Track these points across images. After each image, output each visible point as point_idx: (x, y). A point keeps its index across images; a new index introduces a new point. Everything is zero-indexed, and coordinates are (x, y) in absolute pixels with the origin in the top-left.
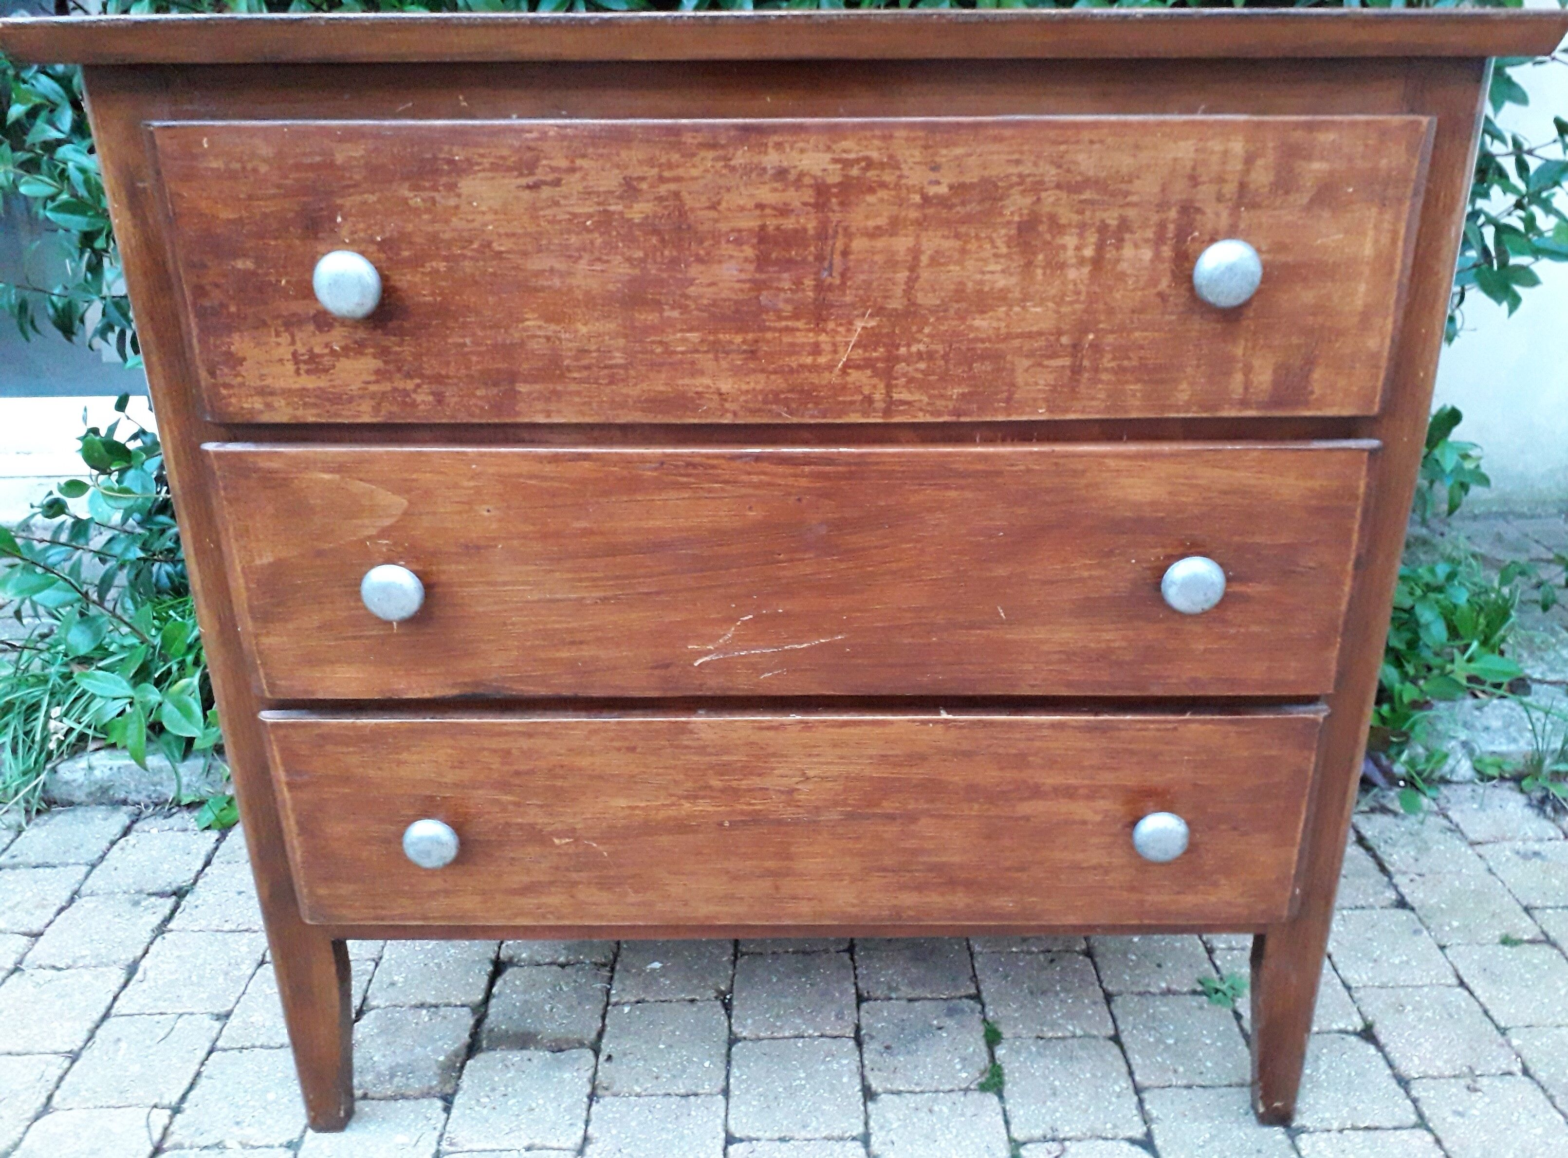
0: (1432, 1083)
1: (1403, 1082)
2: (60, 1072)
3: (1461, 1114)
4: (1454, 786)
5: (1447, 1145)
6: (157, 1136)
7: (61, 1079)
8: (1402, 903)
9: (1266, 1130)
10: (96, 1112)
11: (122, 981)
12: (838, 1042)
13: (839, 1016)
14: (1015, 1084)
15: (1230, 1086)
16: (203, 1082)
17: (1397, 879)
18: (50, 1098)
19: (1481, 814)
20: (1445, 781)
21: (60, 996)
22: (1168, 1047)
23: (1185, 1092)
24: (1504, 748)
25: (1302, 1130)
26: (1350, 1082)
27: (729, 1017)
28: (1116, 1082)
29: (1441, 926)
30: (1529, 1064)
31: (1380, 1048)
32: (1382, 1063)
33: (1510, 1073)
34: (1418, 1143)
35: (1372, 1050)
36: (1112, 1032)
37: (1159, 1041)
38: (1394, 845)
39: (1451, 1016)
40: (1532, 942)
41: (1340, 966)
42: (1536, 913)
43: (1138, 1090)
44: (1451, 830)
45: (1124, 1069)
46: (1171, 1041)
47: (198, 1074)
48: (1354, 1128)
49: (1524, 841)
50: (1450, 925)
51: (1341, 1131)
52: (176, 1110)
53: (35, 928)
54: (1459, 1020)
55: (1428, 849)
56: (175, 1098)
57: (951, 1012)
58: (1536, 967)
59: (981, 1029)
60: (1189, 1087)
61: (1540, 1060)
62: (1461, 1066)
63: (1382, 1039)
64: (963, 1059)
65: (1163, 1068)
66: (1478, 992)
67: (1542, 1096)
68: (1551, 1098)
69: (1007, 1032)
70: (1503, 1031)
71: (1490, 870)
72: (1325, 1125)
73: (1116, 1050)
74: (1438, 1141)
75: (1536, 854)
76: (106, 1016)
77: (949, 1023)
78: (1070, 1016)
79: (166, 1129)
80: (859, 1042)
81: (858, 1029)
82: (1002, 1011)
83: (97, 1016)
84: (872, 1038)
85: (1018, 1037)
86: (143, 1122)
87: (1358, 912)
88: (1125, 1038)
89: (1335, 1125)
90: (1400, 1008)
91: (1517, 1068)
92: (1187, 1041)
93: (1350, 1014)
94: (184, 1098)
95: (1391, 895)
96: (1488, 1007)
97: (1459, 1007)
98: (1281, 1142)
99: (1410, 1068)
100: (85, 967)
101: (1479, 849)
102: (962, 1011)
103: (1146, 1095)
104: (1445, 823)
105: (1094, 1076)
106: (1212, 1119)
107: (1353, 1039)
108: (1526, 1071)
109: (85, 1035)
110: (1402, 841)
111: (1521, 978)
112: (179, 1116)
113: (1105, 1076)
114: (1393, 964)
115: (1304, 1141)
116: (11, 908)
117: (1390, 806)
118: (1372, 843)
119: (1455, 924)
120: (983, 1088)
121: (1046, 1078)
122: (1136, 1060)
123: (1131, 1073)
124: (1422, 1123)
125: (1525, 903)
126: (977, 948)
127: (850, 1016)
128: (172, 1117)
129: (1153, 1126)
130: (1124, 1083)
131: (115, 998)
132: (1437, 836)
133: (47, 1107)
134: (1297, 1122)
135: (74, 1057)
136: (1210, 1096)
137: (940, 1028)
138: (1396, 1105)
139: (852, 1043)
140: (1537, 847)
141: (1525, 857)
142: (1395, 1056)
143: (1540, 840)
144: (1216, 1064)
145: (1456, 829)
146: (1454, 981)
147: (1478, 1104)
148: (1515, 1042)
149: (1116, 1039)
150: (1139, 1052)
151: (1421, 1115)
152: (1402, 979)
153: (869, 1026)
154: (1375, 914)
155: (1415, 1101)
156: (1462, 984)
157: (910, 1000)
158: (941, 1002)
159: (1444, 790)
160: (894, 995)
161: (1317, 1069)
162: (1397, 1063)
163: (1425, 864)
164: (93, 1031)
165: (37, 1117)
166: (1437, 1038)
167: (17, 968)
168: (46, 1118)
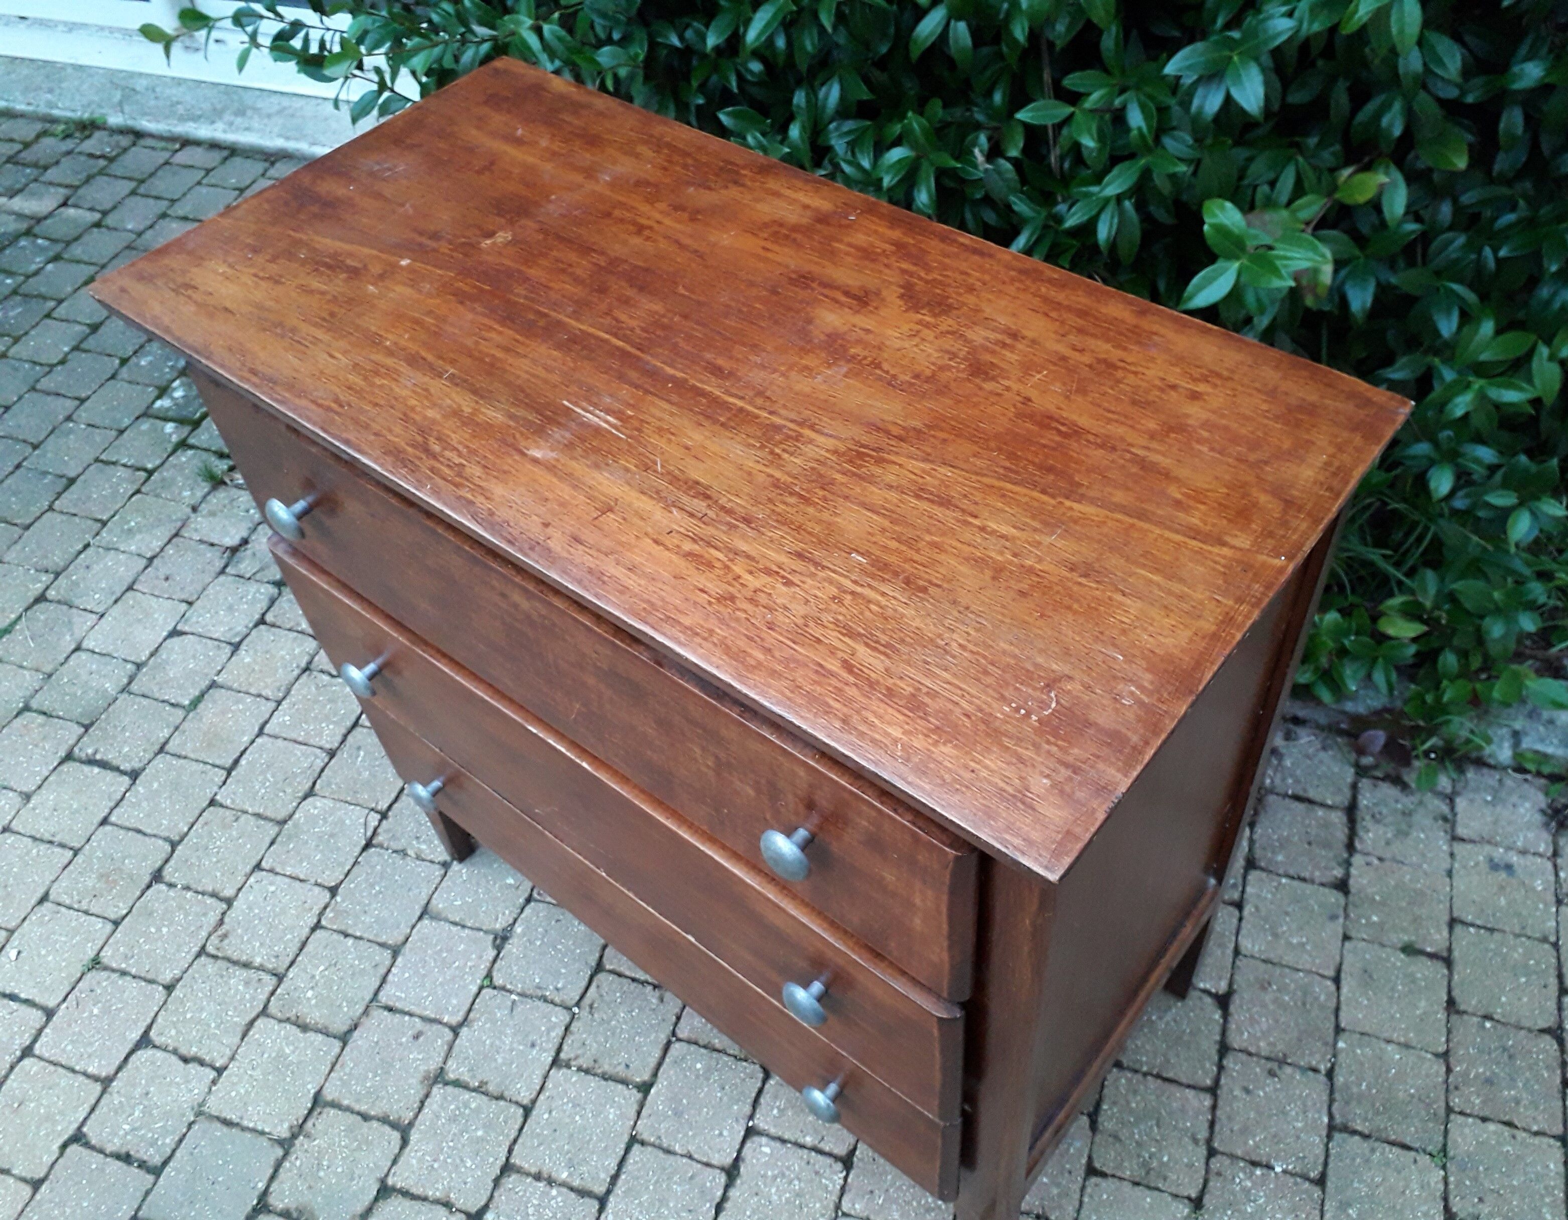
0: (1245, 1058)
1: (1224, 1049)
2: (322, 766)
3: (1247, 1091)
4: (1485, 771)
5: (1219, 1113)
6: (369, 834)
7: (322, 770)
8: (1342, 886)
10: (338, 805)
16: (403, 799)
17: (1357, 860)
18: (314, 783)
19: (1487, 811)
20: (1480, 763)
21: (330, 701)
24: (1550, 750)
25: (1118, 1064)
26: (1180, 1037)
29: (1359, 917)
30: (1337, 1067)
31: (1226, 1015)
32: (1217, 1029)
33: (1315, 1070)
34: (1195, 1103)
35: (1217, 1016)
38: (1378, 822)
39: (1304, 1004)
40: (1432, 956)
41: (1243, 932)
42: (1458, 929)
44: (1445, 819)
47: (402, 790)
48: (1158, 1076)
49: (1507, 850)
50: (1368, 919)
51: (1146, 1075)
52: (384, 815)
54: (1309, 1011)
55: (1407, 834)
56: (385, 806)
58: (1414, 981)
61: (1349, 1066)
62: (1278, 1052)
63: (1232, 1008)
66: (1345, 990)
67: (1325, 1098)
68: (1331, 1101)
71: (1450, 873)
72: (1137, 1066)
74: (1214, 1108)
75: (1509, 867)
76: (356, 724)
79: (376, 829)
83: (349, 724)
86: (362, 820)
87: (1296, 883)
89: (1144, 1069)
90: (1264, 986)
91: (1322, 1068)
93: (1220, 979)
94: (390, 807)
95: (1338, 873)
96: (1343, 1006)
97: (1317, 999)
99: (1236, 1040)
101: (1458, 848)
104: (1445, 809)
107: (1208, 1000)
108: (1329, 1073)
109: (339, 738)
110: (1390, 819)
111: (1393, 989)
112: (384, 821)
114: (1291, 944)
115: (1112, 1073)
117: (1406, 778)
118: (1359, 815)
119: (1375, 918)
124: (1212, 1089)
125: (1455, 915)
128: (380, 821)
132: (1428, 822)
133: (310, 793)
135: (332, 754)
138: (1204, 1066)
140: (1514, 858)
141: (1494, 866)
142: (1232, 1026)
143: (1523, 852)
145: (1449, 821)
146: (1331, 973)
147: (1271, 1085)
148: (1341, 1045)
151: (1216, 1083)
152: (1288, 959)
154: (1308, 888)
155: (1221, 1067)
156: (1336, 978)
159: (1471, 774)
161: (1160, 1018)
162: (1228, 1033)
163: (1397, 848)
164: (345, 737)
165: (305, 798)
166: (1277, 1021)
167: (307, 669)
168: (310, 799)
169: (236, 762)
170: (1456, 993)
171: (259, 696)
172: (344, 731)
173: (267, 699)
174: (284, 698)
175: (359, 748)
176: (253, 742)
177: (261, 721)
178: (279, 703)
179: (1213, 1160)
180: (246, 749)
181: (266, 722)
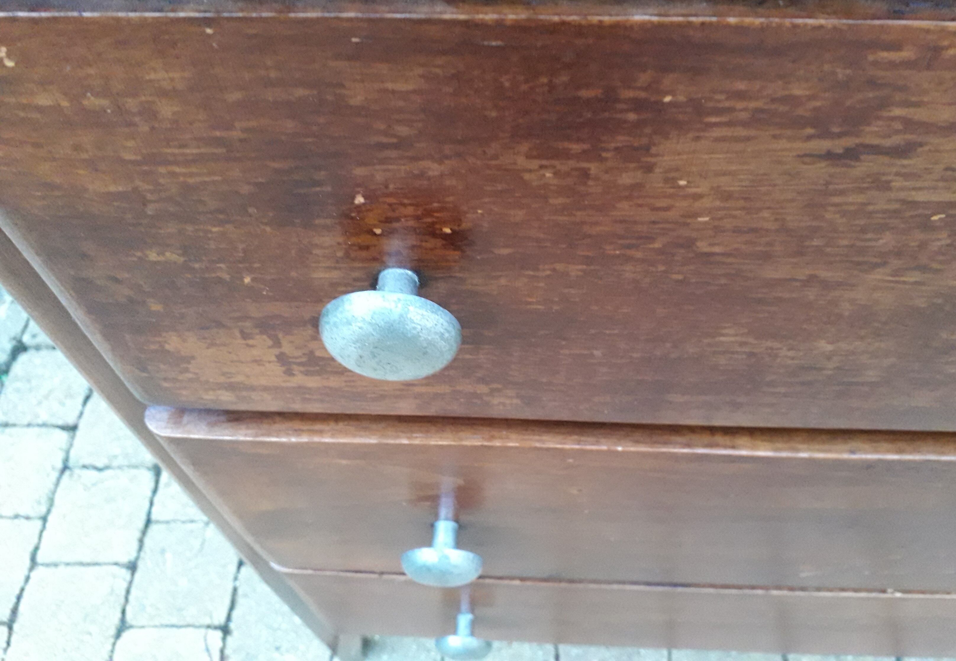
2: (125, 585)
7: (128, 592)
10: (164, 632)
11: (152, 485)
16: (241, 601)
18: (123, 612)
21: (107, 501)
47: (235, 590)
52: (225, 630)
53: (71, 420)
56: (222, 618)
76: (148, 522)
79: (222, 651)
83: (141, 524)
86: (203, 645)
94: (229, 618)
100: (120, 467)
109: (135, 545)
112: (229, 639)
116: (46, 397)
128: (224, 639)
131: (151, 504)
135: (132, 567)
164: (141, 542)
165: (118, 635)
167: (65, 468)
168: (126, 635)
169: (15, 611)
171: (17, 517)
172: (138, 535)
173: (28, 518)
174: (49, 511)
175: (163, 551)
176: (27, 579)
177: (31, 548)
178: (44, 519)
180: (22, 590)
181: (37, 548)
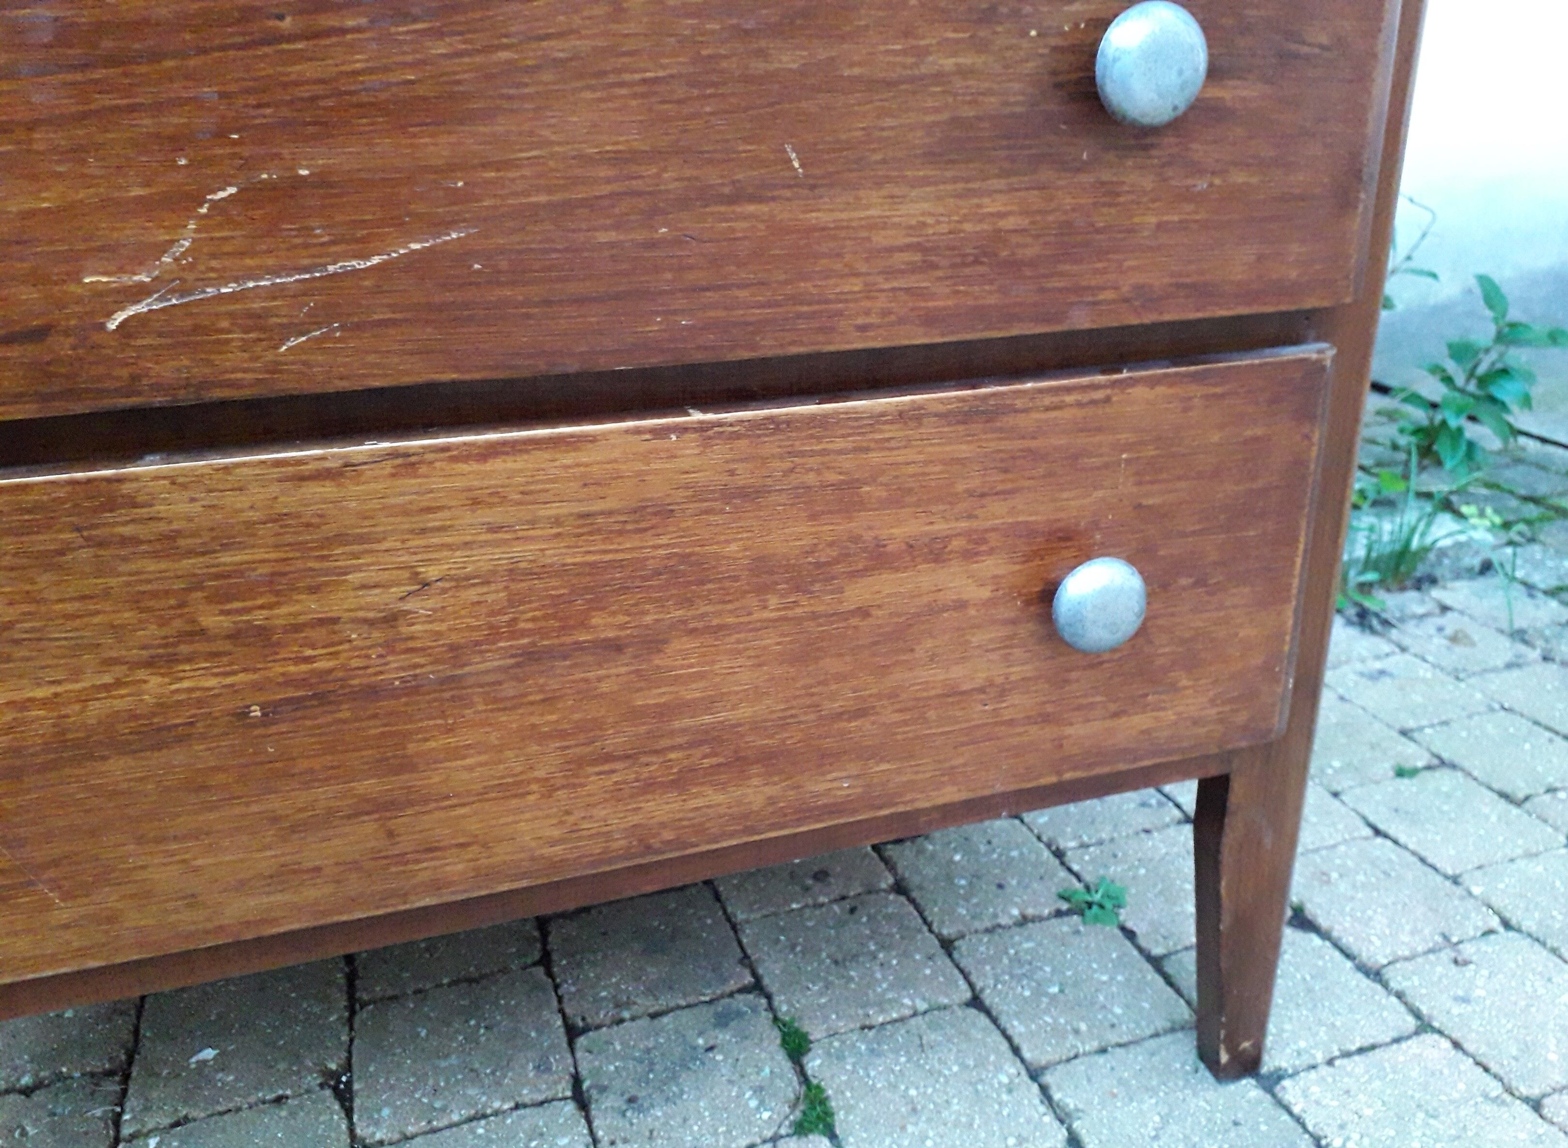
0: (1409, 966)
1: (1375, 974)
3: (1465, 1000)
5: (1470, 1047)
9: (1232, 1087)
12: (549, 1109)
13: (542, 1067)
14: (849, 1109)
15: (1156, 1035)
22: (1053, 998)
23: (1101, 1059)
25: (1278, 1076)
26: (1310, 991)
27: (349, 1113)
28: (999, 1069)
29: (1322, 769)
30: (1508, 915)
31: (1325, 935)
32: (1337, 956)
33: (1491, 932)
34: (1434, 1054)
35: (1317, 940)
36: (968, 995)
37: (1039, 992)
39: (1387, 874)
40: (1429, 768)
42: (1416, 735)
43: (1035, 1074)
45: (1004, 1046)
46: (1055, 990)
48: (1347, 1054)
49: (1363, 661)
50: (1331, 765)
51: (1330, 1062)
54: (1399, 877)
57: (722, 1021)
58: (1448, 795)
59: (776, 1036)
60: (1103, 1051)
61: (1515, 906)
62: (1430, 936)
63: (1323, 922)
64: (758, 1090)
65: (1058, 1033)
66: (1402, 839)
67: (1543, 951)
69: (816, 1032)
70: (1455, 880)
71: (1342, 698)
72: (1306, 1060)
73: (983, 1020)
74: (1457, 1045)
75: (1382, 673)
77: (723, 1036)
78: (902, 984)
80: (582, 1101)
81: (577, 1081)
82: (801, 1002)
84: (603, 1089)
85: (833, 1034)
88: (988, 997)
89: (1320, 1057)
90: (1325, 877)
91: (1495, 922)
92: (1076, 984)
96: (1423, 853)
97: (1390, 861)
98: (1260, 1102)
99: (1373, 952)
102: (739, 1014)
103: (1048, 1078)
105: (964, 1067)
106: (1154, 1092)
108: (1506, 924)
111: (1442, 812)
113: (981, 1063)
115: (1290, 1090)
119: (1336, 764)
120: (801, 1129)
121: (893, 1087)
122: (1017, 1028)
123: (1016, 1051)
124: (1424, 1026)
125: (1398, 727)
126: (741, 916)
127: (561, 1063)
129: (1076, 1125)
130: (1012, 1068)
134: (1268, 1064)
136: (1137, 1057)
137: (711, 1049)
138: (1382, 1008)
139: (570, 1107)
140: (1378, 665)
141: (1372, 677)
142: (1348, 940)
143: (1378, 658)
144: (1127, 1006)
146: (1368, 832)
147: (1476, 979)
148: (1476, 890)
149: (976, 1002)
150: (1017, 1015)
151: (1417, 1014)
153: (596, 1072)
155: (1400, 995)
156: (1377, 832)
157: (654, 1016)
158: (705, 1009)
160: (626, 1015)
162: (1355, 950)
166: (1386, 906)
170: (1496, 786)
179: (1545, 1111)
